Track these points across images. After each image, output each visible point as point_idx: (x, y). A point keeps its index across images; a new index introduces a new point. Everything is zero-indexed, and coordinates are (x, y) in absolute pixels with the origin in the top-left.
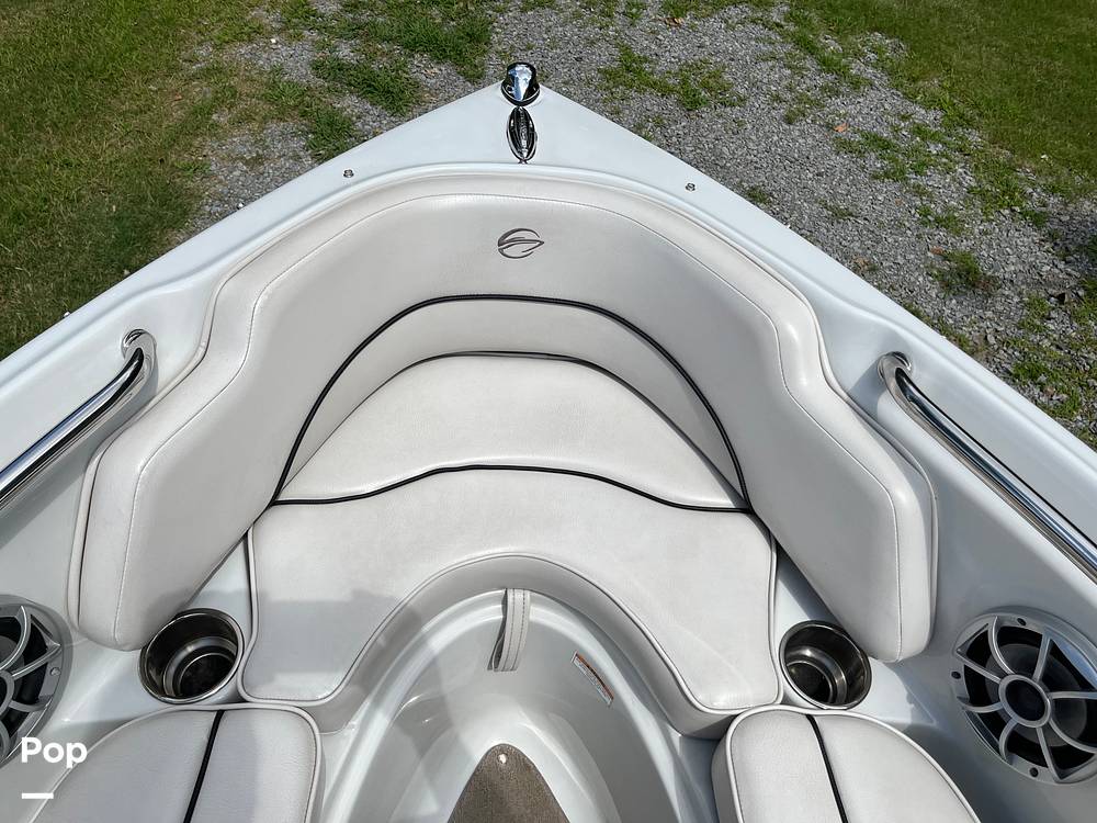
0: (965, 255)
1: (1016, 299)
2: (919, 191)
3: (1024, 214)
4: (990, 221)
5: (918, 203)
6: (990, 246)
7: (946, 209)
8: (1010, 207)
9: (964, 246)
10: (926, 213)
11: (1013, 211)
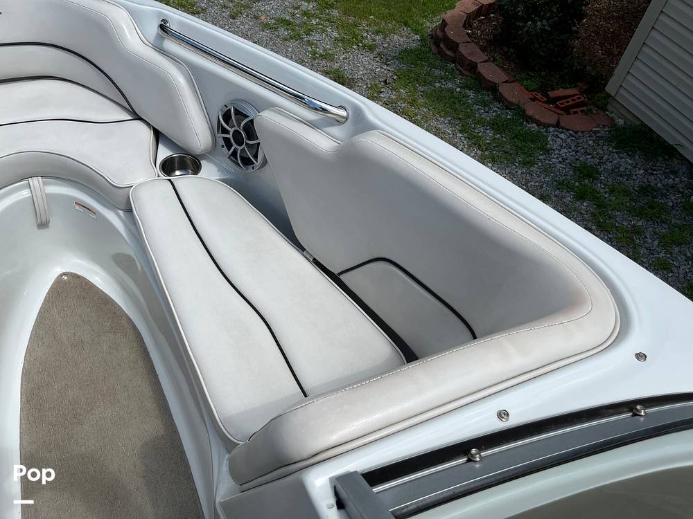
0: (336, 70)
1: (365, 87)
2: (310, 43)
3: (364, 46)
4: (348, 52)
5: (310, 49)
6: (349, 64)
7: (325, 50)
8: (356, 44)
9: (336, 66)
10: (314, 53)
11: (358, 46)
